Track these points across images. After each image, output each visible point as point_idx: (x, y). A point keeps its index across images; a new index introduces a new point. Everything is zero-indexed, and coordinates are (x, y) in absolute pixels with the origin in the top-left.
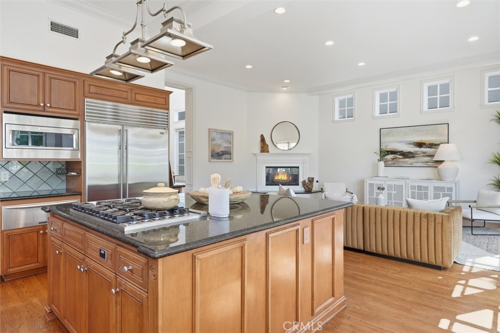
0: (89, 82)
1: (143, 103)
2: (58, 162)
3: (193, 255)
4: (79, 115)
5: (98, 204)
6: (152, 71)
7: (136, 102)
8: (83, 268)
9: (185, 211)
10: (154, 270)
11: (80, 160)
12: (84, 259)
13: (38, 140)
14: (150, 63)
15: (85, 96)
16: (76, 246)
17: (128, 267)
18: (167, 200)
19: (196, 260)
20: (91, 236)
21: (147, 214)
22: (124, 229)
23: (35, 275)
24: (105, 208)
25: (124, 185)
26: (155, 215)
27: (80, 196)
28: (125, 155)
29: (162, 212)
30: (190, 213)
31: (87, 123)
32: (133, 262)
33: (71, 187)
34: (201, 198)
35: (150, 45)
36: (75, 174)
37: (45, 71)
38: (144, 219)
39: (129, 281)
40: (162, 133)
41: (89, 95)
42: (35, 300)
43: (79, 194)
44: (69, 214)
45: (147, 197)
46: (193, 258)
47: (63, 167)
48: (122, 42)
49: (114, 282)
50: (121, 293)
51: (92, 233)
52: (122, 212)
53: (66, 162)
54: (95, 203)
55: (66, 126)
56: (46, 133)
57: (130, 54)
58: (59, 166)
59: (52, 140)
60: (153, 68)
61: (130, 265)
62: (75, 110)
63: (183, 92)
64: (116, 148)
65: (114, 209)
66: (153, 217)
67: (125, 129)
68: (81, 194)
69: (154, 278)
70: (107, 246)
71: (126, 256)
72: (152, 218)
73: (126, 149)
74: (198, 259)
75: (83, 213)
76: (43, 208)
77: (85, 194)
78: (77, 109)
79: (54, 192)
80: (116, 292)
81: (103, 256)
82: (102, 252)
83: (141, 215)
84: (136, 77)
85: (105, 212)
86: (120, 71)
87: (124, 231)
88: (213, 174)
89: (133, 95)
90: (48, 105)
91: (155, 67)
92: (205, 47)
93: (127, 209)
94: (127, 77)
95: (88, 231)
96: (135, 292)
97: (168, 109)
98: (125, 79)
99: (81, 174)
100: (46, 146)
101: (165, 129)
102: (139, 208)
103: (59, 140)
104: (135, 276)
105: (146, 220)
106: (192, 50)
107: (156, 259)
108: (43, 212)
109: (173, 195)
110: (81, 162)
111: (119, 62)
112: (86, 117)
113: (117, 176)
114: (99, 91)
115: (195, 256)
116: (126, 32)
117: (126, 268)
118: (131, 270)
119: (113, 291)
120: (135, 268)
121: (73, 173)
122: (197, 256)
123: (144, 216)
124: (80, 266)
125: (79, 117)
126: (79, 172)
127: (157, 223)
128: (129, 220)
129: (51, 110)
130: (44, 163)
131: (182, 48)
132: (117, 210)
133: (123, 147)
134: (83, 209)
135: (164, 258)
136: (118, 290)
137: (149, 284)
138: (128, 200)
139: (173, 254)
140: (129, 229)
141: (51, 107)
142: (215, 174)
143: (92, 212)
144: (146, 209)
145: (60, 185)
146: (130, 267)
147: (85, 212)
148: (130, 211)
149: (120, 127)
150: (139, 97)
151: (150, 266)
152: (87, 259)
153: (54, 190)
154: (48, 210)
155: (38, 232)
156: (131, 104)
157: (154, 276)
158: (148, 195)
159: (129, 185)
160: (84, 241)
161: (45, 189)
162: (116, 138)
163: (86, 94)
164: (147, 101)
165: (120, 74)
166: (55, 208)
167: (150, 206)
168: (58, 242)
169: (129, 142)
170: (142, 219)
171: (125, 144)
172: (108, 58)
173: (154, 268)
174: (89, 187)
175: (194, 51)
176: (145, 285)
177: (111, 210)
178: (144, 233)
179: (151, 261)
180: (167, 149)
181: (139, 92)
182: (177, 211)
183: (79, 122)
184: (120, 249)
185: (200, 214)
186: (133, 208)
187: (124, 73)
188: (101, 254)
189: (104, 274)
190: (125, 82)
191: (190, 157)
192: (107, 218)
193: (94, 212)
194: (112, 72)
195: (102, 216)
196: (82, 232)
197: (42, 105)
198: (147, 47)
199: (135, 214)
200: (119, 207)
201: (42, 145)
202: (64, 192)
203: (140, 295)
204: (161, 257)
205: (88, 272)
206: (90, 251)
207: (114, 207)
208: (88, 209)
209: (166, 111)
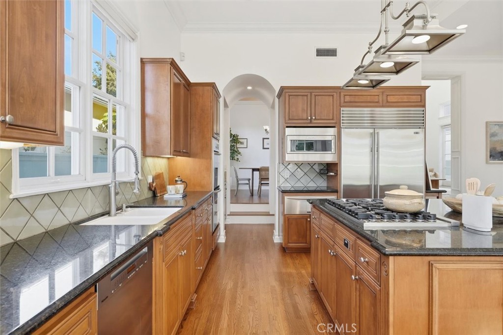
0: (344, 93)
1: (395, 104)
2: (320, 164)
3: (429, 262)
4: (336, 123)
5: (347, 201)
6: (397, 72)
7: (388, 104)
8: (333, 253)
9: (430, 217)
10: (385, 266)
11: (337, 162)
12: (334, 245)
13: (310, 146)
14: (394, 65)
15: (341, 106)
16: (328, 233)
17: (364, 259)
18: (408, 203)
19: (434, 269)
20: (339, 227)
21: (386, 214)
22: (363, 224)
23: (304, 253)
24: (351, 205)
25: (375, 187)
26: (394, 216)
27: (336, 194)
28: (376, 156)
29: (402, 215)
30: (437, 221)
31: (342, 129)
32: (369, 256)
33: (331, 185)
34: (456, 206)
35: (391, 50)
36: (333, 174)
37: (311, 91)
38: (384, 219)
39: (366, 272)
40: (417, 133)
41: (345, 104)
42: (303, 272)
43: (335, 191)
44: (324, 207)
45: (388, 198)
46: (430, 265)
47: (325, 168)
48: (368, 52)
49: (354, 270)
50: (359, 281)
51: (339, 225)
52: (363, 210)
53: (327, 164)
54: (344, 200)
55: (328, 134)
56: (316, 141)
57: (372, 63)
58: (322, 167)
59: (319, 146)
60: (398, 69)
61: (366, 258)
62: (333, 119)
63: (449, 81)
64: (368, 150)
65: (358, 207)
66: (393, 219)
67: (376, 131)
68: (337, 192)
69: (386, 274)
70: (350, 238)
71: (363, 249)
72: (391, 218)
73: (377, 151)
74: (436, 268)
75: (333, 207)
76: (308, 200)
77: (340, 191)
78: (335, 118)
79: (318, 189)
80: (355, 279)
81: (346, 245)
82: (346, 242)
83: (381, 215)
84: (382, 81)
85: (350, 208)
86: (367, 80)
87: (363, 227)
88: (470, 178)
89: (385, 98)
90: (314, 118)
91: (400, 68)
92: (454, 35)
93: (370, 208)
94: (374, 83)
95: (336, 222)
96: (370, 283)
97: (424, 106)
98: (372, 85)
99: (337, 174)
100: (316, 151)
101: (420, 128)
102: (381, 208)
103: (325, 146)
104: (370, 269)
105: (386, 220)
106: (439, 41)
107: (387, 256)
108: (308, 203)
109: (416, 198)
110: (337, 164)
111: (364, 72)
112: (341, 124)
113: (368, 177)
114: (352, 99)
115: (432, 264)
116: (372, 42)
117: (362, 259)
118: (367, 262)
119: (353, 277)
120: (371, 261)
121: (331, 174)
122: (434, 265)
123: (383, 216)
124: (331, 251)
125: (336, 125)
126: (336, 172)
127: (397, 225)
128: (368, 218)
129: (316, 121)
130: (311, 165)
131: (428, 42)
132: (361, 207)
133: (374, 150)
134: (334, 203)
135: (395, 257)
136: (357, 277)
137: (382, 278)
138: (373, 201)
139: (405, 255)
140: (369, 225)
141: (315, 119)
142: (472, 179)
143: (341, 208)
144: (387, 210)
145: (322, 183)
146: (367, 260)
147: (335, 207)
148: (372, 210)
149: (371, 131)
150: (391, 99)
151: (382, 262)
152: (336, 246)
153: (318, 187)
154: (311, 202)
155: (307, 219)
156: (383, 106)
157: (386, 272)
158: (390, 197)
159: (380, 186)
160: (333, 230)
161: (312, 185)
162: (367, 141)
163: (342, 104)
164: (399, 101)
165: (367, 82)
166: (318, 202)
167: (391, 207)
168: (317, 228)
169: (380, 145)
170: (382, 218)
171: (376, 147)
172: (356, 70)
173: (385, 265)
174: (344, 186)
175: (442, 41)
176: (378, 278)
177: (356, 207)
178: (383, 231)
179: (383, 257)
180: (423, 149)
181: (391, 93)
182: (419, 215)
183: (336, 129)
184: (359, 242)
185: (450, 222)
186: (374, 207)
187: (371, 81)
188: (345, 243)
189: (347, 260)
190: (372, 88)
191: (458, 158)
192: (350, 213)
193: (342, 207)
194: (359, 82)
195: (347, 211)
196: (332, 222)
197: (309, 118)
198: (388, 53)
199: (377, 214)
200: (364, 205)
201: (313, 150)
202: (326, 189)
203: (374, 287)
204: (391, 255)
205: (336, 256)
206: (337, 240)
207: (359, 205)
208: (337, 204)
209: (422, 109)
